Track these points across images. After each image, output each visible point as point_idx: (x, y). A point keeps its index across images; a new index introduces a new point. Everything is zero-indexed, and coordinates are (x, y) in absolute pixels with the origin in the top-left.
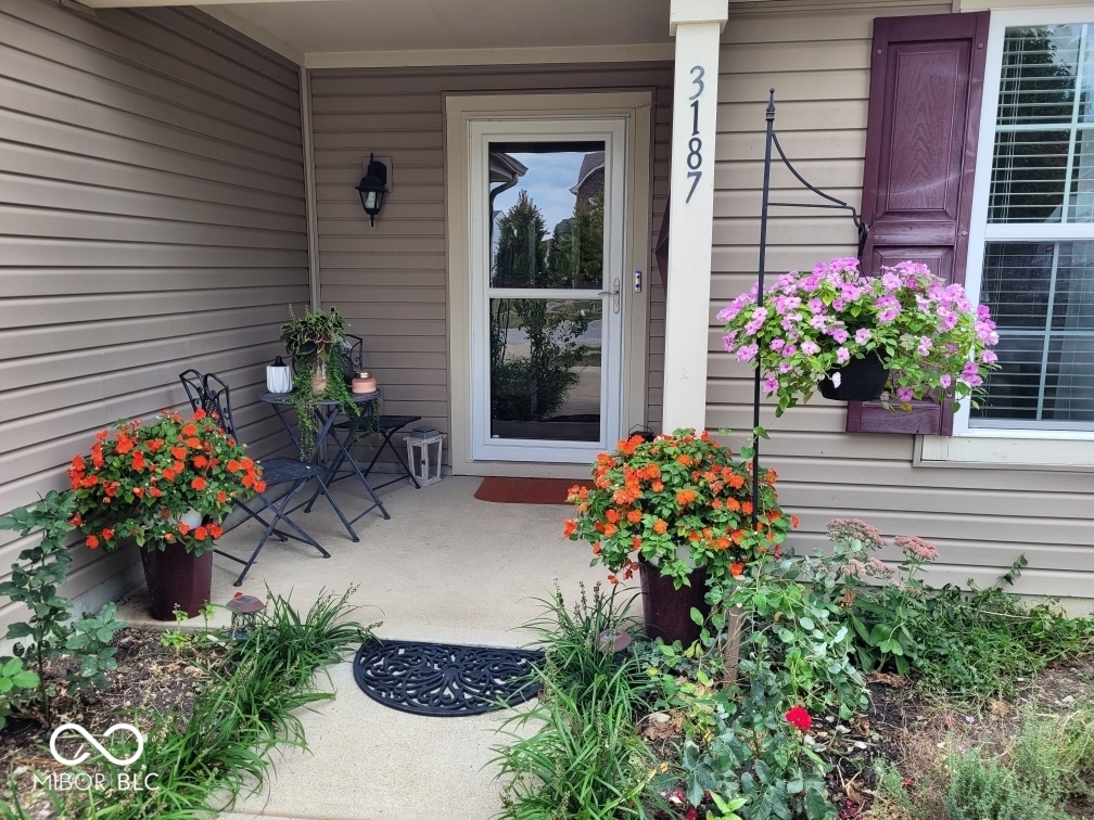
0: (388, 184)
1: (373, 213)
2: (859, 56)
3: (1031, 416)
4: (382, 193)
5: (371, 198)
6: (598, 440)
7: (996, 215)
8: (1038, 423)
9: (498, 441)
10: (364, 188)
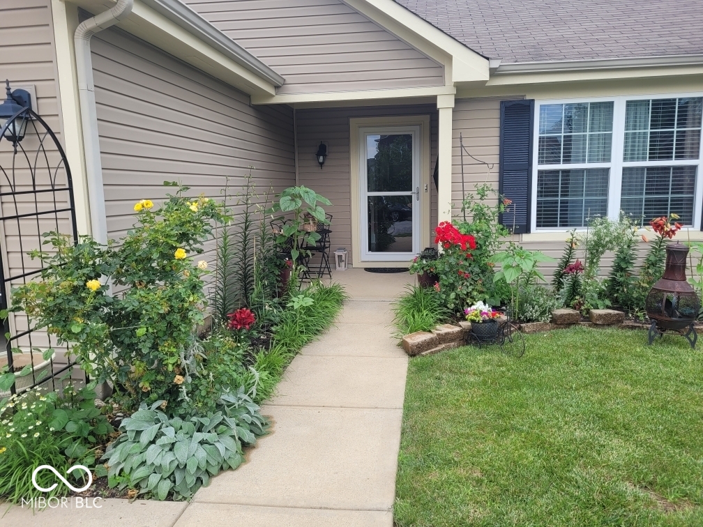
0: (327, 153)
1: (321, 164)
2: (497, 114)
3: (556, 226)
4: (325, 156)
5: (321, 158)
6: (411, 251)
7: (541, 162)
8: (558, 228)
9: (371, 253)
10: (318, 155)
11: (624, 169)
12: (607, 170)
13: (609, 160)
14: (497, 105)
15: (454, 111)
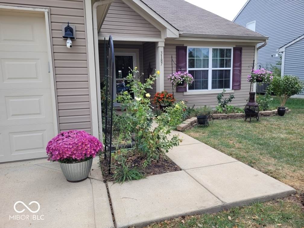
2: (175, 50)
7: (189, 67)
11: (212, 70)
12: (208, 70)
13: (208, 67)
14: (175, 47)
15: (164, 48)
